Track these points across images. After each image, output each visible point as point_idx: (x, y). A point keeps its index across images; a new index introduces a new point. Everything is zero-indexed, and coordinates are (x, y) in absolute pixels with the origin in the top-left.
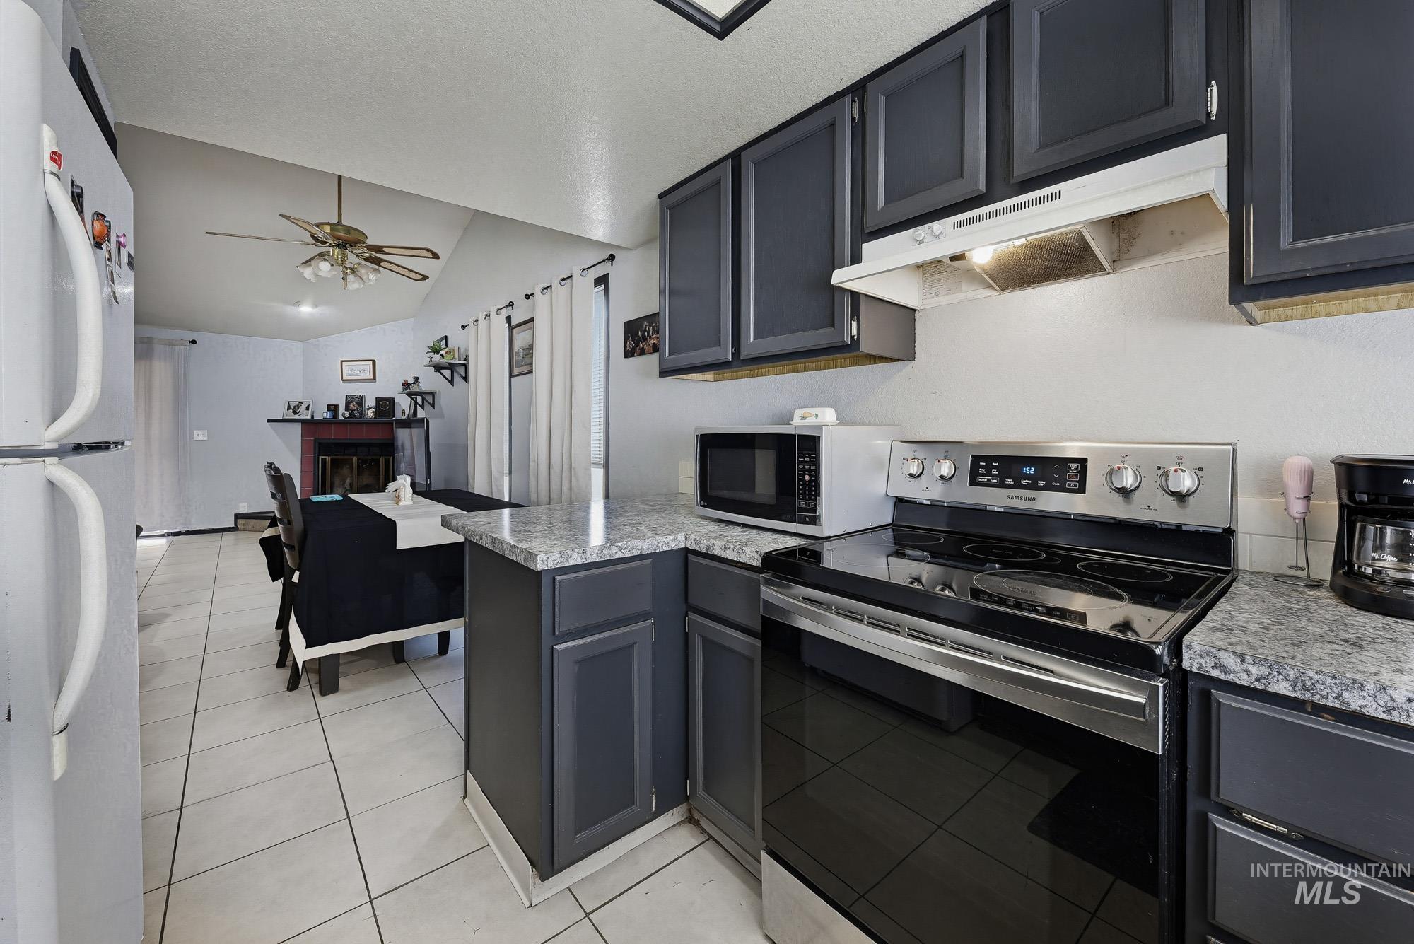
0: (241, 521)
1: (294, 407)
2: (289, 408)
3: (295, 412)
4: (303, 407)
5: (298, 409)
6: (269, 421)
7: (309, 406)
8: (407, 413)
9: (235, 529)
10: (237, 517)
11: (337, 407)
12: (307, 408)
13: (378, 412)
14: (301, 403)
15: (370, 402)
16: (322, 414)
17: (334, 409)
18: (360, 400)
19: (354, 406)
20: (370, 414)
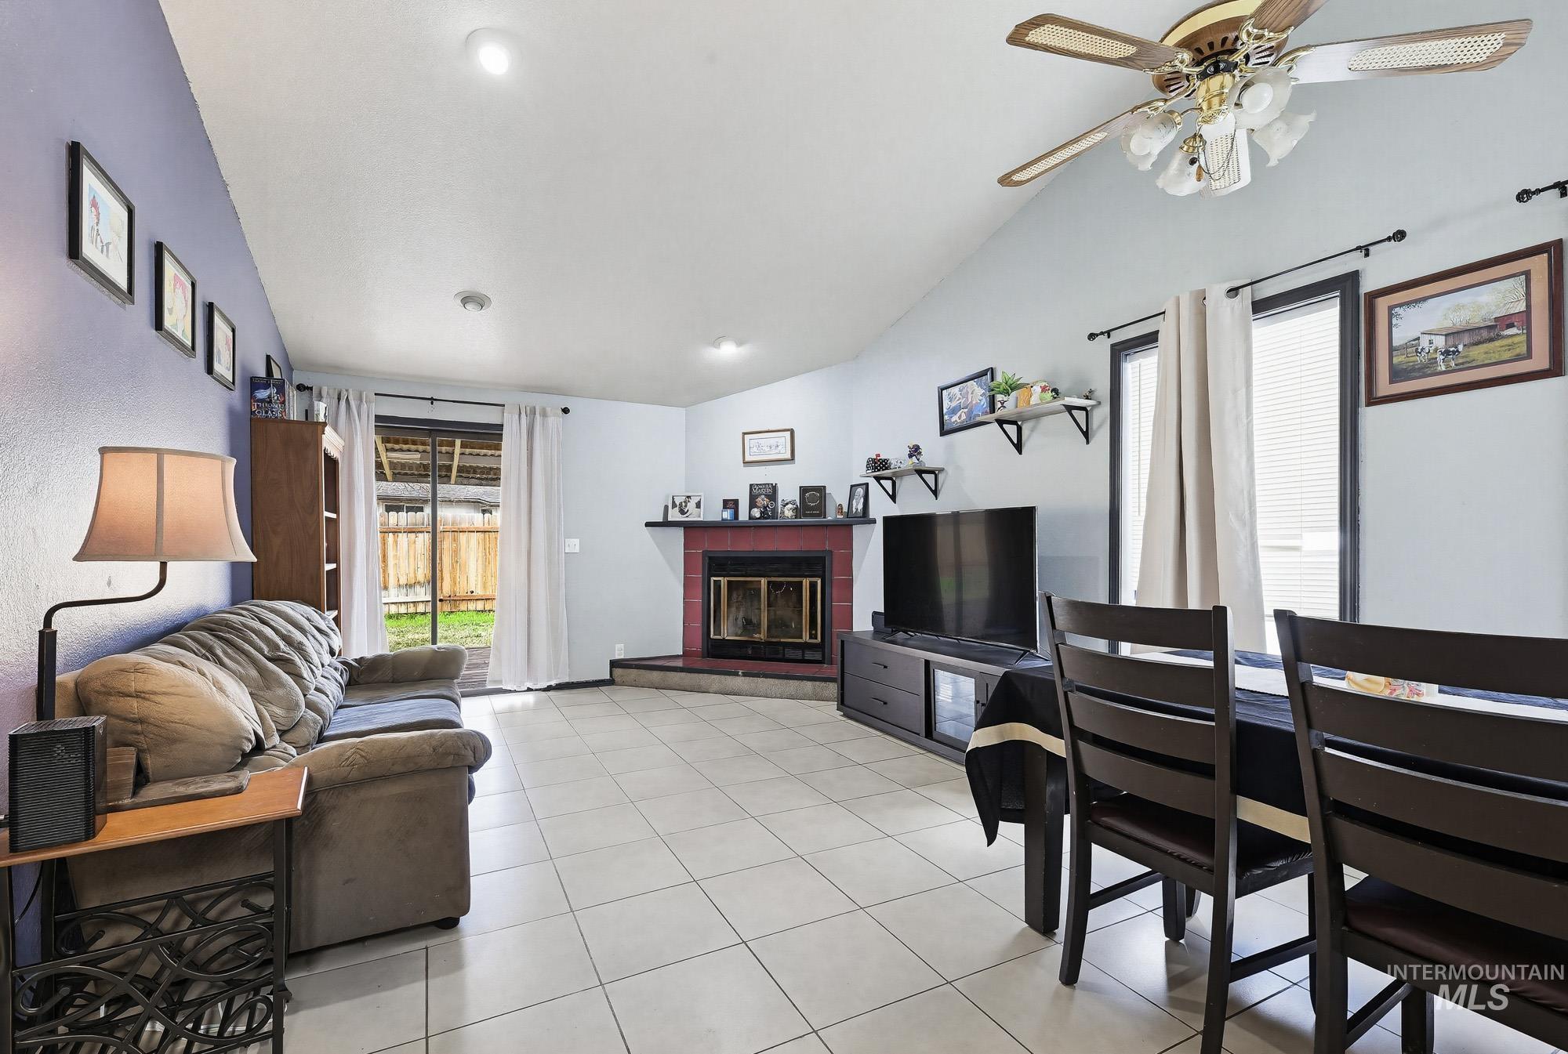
0: (618, 671)
1: (681, 504)
2: (674, 505)
3: (682, 512)
4: (691, 505)
5: (686, 506)
6: (648, 525)
7: (699, 502)
8: (845, 509)
9: (610, 682)
10: (614, 664)
11: (736, 502)
12: (698, 505)
13: (802, 509)
14: (689, 497)
15: (789, 493)
16: (715, 513)
17: (731, 504)
18: (772, 492)
19: (762, 501)
20: (788, 513)
